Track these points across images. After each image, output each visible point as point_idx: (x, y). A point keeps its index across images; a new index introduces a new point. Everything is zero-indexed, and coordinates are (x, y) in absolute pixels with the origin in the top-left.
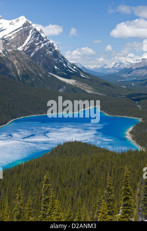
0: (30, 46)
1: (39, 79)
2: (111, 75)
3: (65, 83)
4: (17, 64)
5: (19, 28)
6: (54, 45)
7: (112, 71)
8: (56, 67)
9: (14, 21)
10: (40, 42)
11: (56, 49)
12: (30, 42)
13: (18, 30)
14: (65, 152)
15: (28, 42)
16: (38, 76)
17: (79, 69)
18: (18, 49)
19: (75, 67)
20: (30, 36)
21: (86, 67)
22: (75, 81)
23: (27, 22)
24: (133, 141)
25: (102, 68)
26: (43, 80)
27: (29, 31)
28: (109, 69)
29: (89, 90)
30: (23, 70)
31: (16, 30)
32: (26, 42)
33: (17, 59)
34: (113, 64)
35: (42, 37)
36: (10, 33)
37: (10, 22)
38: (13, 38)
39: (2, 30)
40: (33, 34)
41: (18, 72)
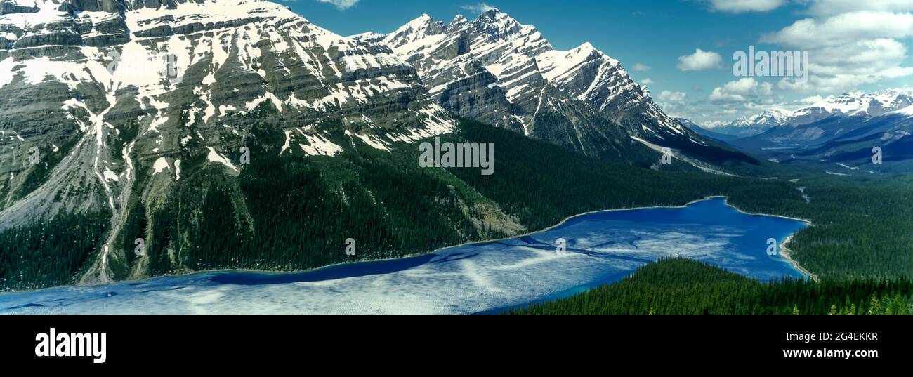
0: (600, 92)
1: (614, 148)
2: (746, 139)
4: (577, 123)
5: (581, 64)
6: (642, 88)
7: (752, 132)
8: (644, 127)
9: (572, 51)
10: (617, 85)
11: (645, 95)
12: (599, 86)
13: (580, 67)
14: (662, 276)
15: (596, 85)
16: (614, 143)
17: (688, 129)
18: (579, 97)
19: (679, 127)
20: (600, 74)
21: (700, 125)
23: (595, 52)
24: (793, 261)
25: (730, 127)
26: (621, 149)
27: (598, 66)
28: (745, 127)
30: (587, 133)
31: (576, 66)
32: (593, 85)
33: (577, 114)
34: (753, 118)
35: (620, 76)
36: (566, 72)
37: (566, 53)
38: (570, 79)
39: (553, 68)
40: (605, 72)
41: (579, 137)
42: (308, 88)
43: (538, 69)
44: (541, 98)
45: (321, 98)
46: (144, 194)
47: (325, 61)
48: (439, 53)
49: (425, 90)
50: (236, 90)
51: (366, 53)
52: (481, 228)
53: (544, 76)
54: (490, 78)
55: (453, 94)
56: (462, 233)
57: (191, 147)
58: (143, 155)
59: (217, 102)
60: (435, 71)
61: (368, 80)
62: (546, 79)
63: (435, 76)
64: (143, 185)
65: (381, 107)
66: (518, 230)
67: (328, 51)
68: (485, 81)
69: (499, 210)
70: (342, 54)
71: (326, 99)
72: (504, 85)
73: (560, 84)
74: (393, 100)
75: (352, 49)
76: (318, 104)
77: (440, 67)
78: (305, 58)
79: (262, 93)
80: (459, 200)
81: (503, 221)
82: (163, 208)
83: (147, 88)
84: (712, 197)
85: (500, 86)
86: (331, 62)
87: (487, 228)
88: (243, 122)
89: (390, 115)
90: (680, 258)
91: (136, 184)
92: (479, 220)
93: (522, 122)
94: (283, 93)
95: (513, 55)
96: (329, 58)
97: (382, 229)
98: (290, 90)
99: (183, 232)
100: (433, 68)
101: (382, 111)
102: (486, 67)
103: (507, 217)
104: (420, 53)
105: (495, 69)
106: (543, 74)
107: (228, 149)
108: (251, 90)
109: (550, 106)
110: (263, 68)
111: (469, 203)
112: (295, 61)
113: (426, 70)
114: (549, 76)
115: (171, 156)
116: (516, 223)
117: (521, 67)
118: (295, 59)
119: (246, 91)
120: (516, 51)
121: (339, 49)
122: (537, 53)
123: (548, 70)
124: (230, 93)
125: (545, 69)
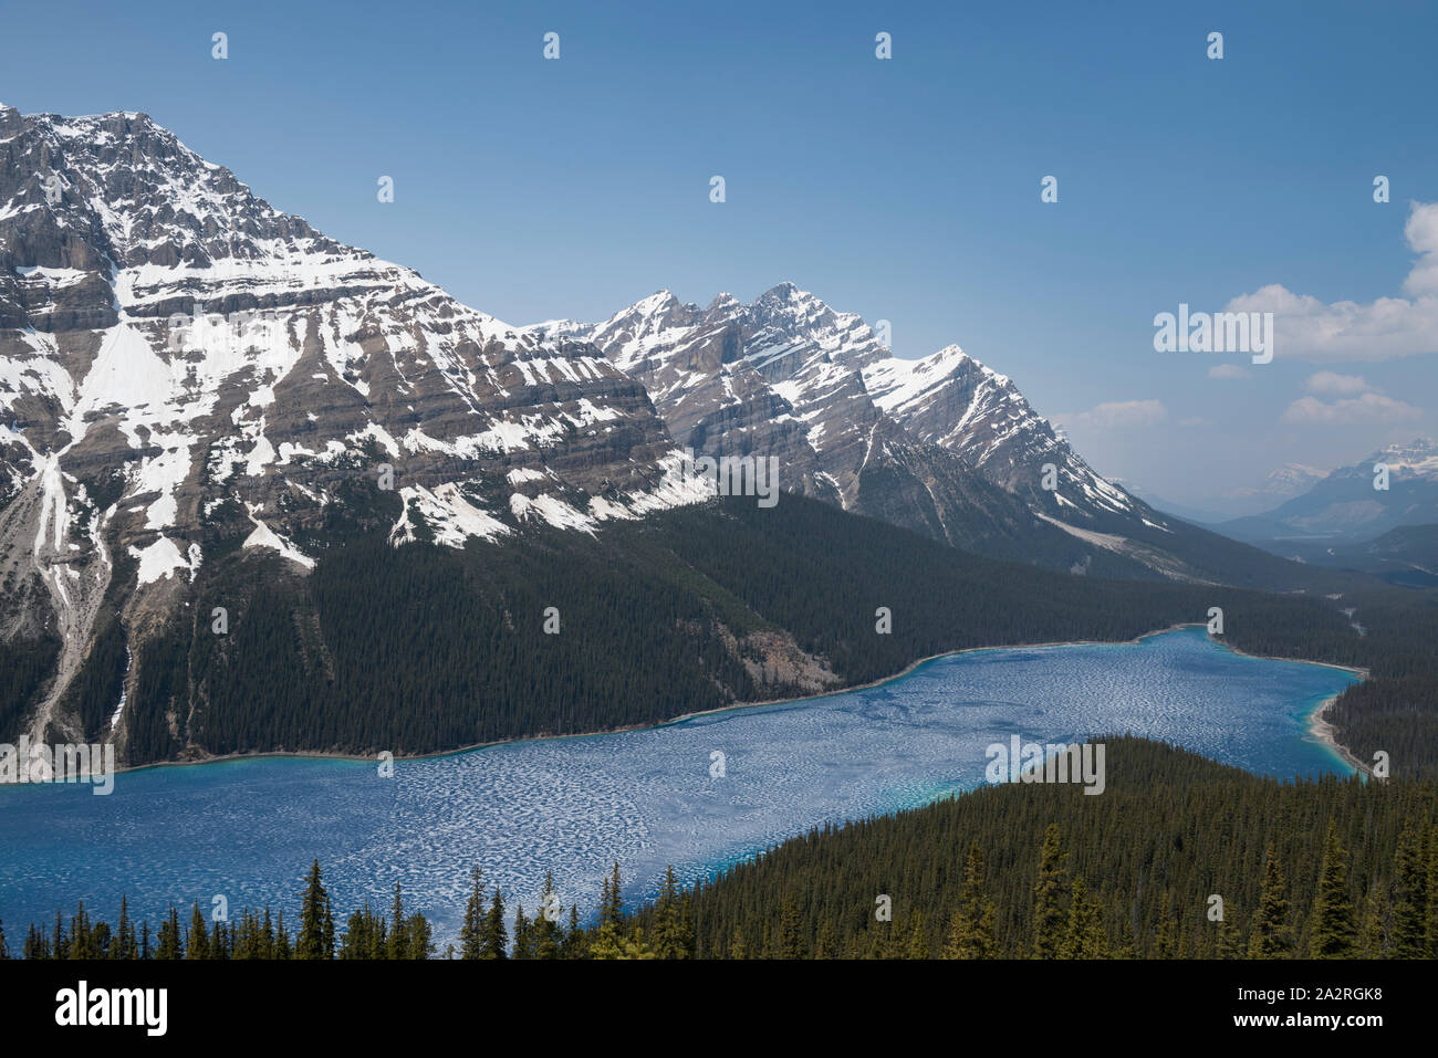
0: (977, 432)
1: (1004, 534)
3: (1088, 546)
4: (935, 488)
5: (942, 382)
6: (1053, 428)
8: (1060, 498)
9: (927, 360)
10: (1008, 420)
11: (1059, 439)
12: (975, 421)
13: (940, 387)
15: (970, 420)
16: (1003, 525)
17: (1138, 501)
18: (940, 442)
19: (1121, 496)
20: (976, 401)
22: (1121, 539)
23: (968, 362)
24: (1338, 747)
26: (1016, 537)
27: (975, 387)
29: (1172, 568)
30: (955, 506)
31: (934, 386)
32: (964, 421)
33: (936, 472)
35: (1013, 405)
36: (915, 397)
37: (916, 363)
38: (923, 409)
39: (892, 390)
40: (986, 397)
41: (940, 514)
42: (448, 416)
43: (865, 391)
44: (870, 443)
45: (469, 434)
46: (128, 607)
47: (480, 370)
48: (687, 360)
49: (660, 425)
50: (312, 417)
51: (555, 356)
52: (760, 679)
53: (876, 403)
54: (778, 405)
55: (712, 434)
56: (724, 687)
57: (221, 520)
58: (129, 534)
59: (276, 437)
60: (680, 392)
61: (558, 404)
62: (880, 408)
63: (679, 401)
64: (125, 590)
65: (579, 454)
66: (828, 681)
67: (486, 352)
68: (769, 411)
69: (792, 644)
70: (510, 356)
71: (479, 439)
72: (805, 417)
73: (905, 419)
74: (601, 442)
75: (530, 349)
76: (464, 447)
77: (690, 383)
78: (443, 363)
79: (361, 426)
80: (721, 626)
81: (801, 665)
82: (162, 635)
83: (146, 410)
84: (1185, 625)
85: (797, 420)
86: (492, 371)
87: (770, 680)
88: (323, 476)
89: (595, 468)
90: (1128, 736)
91: (113, 586)
92: (756, 663)
93: (837, 485)
94: (398, 427)
95: (823, 366)
96: (486, 363)
97: (576, 677)
98: (413, 420)
99: (198, 679)
100: (676, 385)
101: (582, 462)
102: (773, 386)
103: (809, 657)
104: (653, 358)
105: (788, 390)
106: (873, 401)
107: (292, 525)
108: (341, 417)
109: (888, 457)
110: (365, 378)
111: (739, 632)
112: (424, 367)
113: (664, 390)
114: (885, 404)
115: (183, 537)
116: (824, 669)
117: (835, 387)
118: (424, 363)
119: (332, 418)
120: (826, 359)
121: (506, 348)
122: (864, 364)
123: (883, 394)
124: (301, 421)
125: (880, 390)
